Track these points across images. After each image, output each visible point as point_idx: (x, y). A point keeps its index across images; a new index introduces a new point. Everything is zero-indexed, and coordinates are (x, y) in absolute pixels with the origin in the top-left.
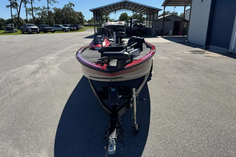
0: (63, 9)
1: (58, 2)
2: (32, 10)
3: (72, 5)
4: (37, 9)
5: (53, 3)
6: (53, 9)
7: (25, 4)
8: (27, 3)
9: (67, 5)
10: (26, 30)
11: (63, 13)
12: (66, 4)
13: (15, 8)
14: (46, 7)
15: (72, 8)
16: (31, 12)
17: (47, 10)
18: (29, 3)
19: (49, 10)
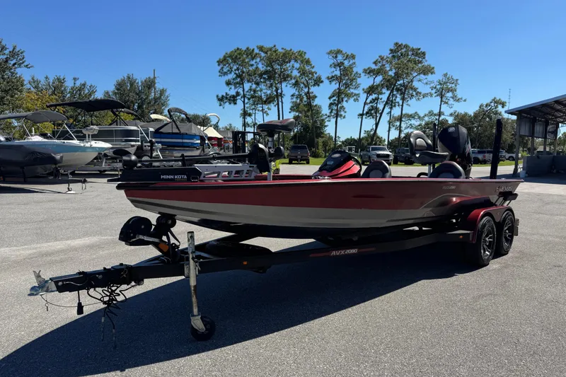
0: (476, 115)
1: (465, 101)
2: (400, 119)
3: (500, 103)
4: (411, 117)
5: (454, 103)
6: (451, 115)
7: (391, 108)
8: (395, 106)
9: (487, 106)
10: (367, 159)
11: (473, 124)
12: (485, 103)
13: (373, 118)
14: (436, 111)
15: (499, 111)
16: (398, 124)
17: (437, 118)
18: (399, 105)
19: (442, 117)
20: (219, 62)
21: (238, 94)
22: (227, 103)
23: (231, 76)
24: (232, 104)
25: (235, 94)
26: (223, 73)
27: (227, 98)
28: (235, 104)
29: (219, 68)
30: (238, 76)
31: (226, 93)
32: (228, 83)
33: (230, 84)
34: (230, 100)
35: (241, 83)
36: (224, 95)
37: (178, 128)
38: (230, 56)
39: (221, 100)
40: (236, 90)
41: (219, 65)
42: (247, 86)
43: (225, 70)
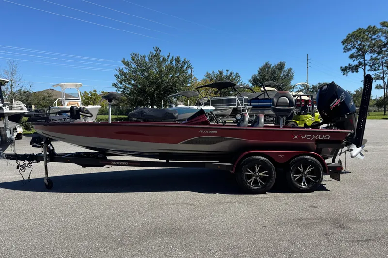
20: (344, 42)
21: (360, 63)
22: (350, 72)
23: (354, 51)
24: (355, 72)
25: (358, 64)
26: (346, 50)
27: (349, 68)
28: (357, 71)
29: (344, 46)
30: (360, 50)
31: (349, 65)
32: (351, 57)
33: (353, 57)
34: (352, 69)
35: (363, 55)
36: (348, 66)
37: (268, 95)
38: (352, 35)
39: (345, 70)
40: (358, 61)
41: (344, 44)
42: (368, 57)
43: (349, 47)
